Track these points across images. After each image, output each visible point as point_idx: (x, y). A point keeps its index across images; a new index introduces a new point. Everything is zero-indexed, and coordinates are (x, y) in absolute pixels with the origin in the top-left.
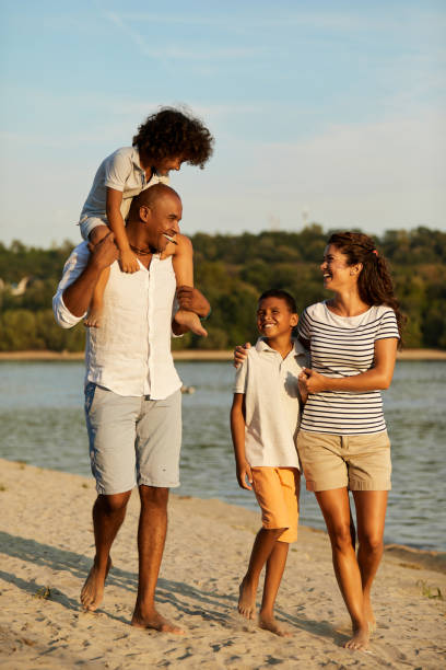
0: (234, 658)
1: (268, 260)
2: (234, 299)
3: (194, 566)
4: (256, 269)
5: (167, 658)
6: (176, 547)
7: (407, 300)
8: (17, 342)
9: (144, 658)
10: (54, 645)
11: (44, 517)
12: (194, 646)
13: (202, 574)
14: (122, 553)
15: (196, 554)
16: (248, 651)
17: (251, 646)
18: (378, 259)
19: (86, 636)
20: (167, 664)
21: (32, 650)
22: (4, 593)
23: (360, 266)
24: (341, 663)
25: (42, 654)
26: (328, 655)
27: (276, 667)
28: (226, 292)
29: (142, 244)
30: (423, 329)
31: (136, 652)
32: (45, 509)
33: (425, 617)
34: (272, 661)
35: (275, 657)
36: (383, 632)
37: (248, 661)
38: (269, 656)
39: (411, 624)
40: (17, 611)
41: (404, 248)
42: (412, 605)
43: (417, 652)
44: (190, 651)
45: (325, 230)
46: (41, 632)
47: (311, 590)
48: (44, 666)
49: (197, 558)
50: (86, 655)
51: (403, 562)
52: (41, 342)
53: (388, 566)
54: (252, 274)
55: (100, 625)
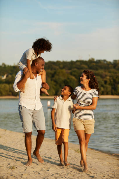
1: (78, 69)
2: (68, 81)
4: (75, 71)
6: (51, 154)
8: (4, 93)
18: (95, 78)
22: (1, 168)
23: (89, 79)
28: (66, 78)
29: (35, 71)
32: (12, 143)
40: (5, 173)
45: (95, 60)
47: (91, 167)
51: (118, 159)
52: (10, 93)
53: (114, 160)
54: (73, 73)
55: (29, 177)
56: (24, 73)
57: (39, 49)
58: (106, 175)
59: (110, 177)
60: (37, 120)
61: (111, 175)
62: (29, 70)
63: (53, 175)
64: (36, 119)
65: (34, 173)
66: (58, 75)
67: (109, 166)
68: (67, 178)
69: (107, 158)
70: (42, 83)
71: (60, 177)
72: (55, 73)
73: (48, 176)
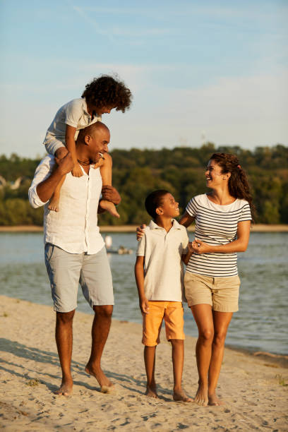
0: (157, 425)
1: (178, 166)
3: (131, 366)
4: (171, 172)
5: (114, 425)
7: (270, 193)
8: (14, 220)
9: (99, 424)
10: (40, 415)
11: (32, 334)
12: (131, 417)
13: (136, 371)
14: (83, 358)
15: (132, 358)
16: (166, 420)
17: (168, 417)
18: (240, 171)
19: (61, 410)
20: (114, 428)
21: (27, 418)
22: (8, 382)
23: (229, 175)
24: (226, 428)
25: (33, 421)
26: (218, 423)
27: (184, 430)
29: (84, 157)
30: (280, 212)
31: (94, 420)
32: (33, 328)
33: (281, 398)
34: (182, 427)
35: (183, 424)
36: (254, 408)
37: (166, 427)
38: (180, 424)
39: (272, 403)
40: (17, 394)
41: (268, 159)
42: (273, 390)
43: (275, 420)
44: (129, 420)
45: (216, 147)
46: (32, 407)
48: (34, 429)
49: (133, 361)
50: (61, 422)
51: (267, 363)
52: (29, 220)
53: (257, 366)
54: (168, 176)
55: (70, 403)
56: (58, 160)
57: (101, 102)
58: (240, 399)
59: (248, 402)
60: (93, 280)
61: (249, 399)
62: (70, 154)
63: (123, 398)
64: (90, 279)
65: (80, 393)
66: (134, 180)
67: (246, 379)
68: (154, 405)
69: (243, 361)
70: (103, 186)
71: (139, 404)
72: (128, 175)
73: (112, 402)
